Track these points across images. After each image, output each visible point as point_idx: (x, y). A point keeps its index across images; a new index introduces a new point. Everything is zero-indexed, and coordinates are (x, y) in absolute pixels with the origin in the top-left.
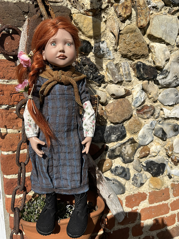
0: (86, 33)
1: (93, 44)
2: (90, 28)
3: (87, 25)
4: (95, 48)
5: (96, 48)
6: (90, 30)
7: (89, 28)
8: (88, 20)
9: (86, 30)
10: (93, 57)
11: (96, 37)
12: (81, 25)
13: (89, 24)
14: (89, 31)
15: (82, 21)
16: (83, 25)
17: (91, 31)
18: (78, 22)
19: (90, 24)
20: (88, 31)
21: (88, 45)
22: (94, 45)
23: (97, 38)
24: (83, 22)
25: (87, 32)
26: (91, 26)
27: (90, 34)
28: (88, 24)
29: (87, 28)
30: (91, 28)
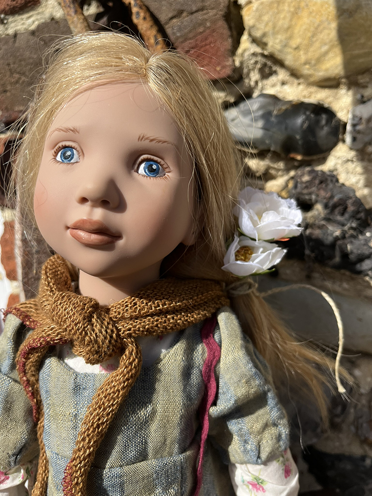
0: (306, 70)
1: (345, 111)
2: (325, 44)
3: (309, 34)
4: (354, 126)
5: (359, 128)
6: (326, 53)
7: (317, 44)
8: (314, 14)
9: (303, 58)
10: (350, 163)
11: (360, 77)
12: (277, 41)
13: (321, 27)
14: (319, 60)
15: (280, 23)
16: (290, 38)
17: (331, 55)
18: (264, 35)
19: (324, 28)
20: (313, 62)
21: (318, 122)
22: (350, 116)
23: (362, 79)
24: (286, 26)
25: (309, 63)
26: (329, 34)
27: (327, 70)
28: (312, 29)
29: (312, 49)
30: (331, 41)
